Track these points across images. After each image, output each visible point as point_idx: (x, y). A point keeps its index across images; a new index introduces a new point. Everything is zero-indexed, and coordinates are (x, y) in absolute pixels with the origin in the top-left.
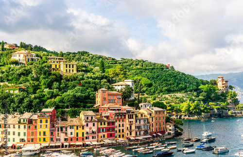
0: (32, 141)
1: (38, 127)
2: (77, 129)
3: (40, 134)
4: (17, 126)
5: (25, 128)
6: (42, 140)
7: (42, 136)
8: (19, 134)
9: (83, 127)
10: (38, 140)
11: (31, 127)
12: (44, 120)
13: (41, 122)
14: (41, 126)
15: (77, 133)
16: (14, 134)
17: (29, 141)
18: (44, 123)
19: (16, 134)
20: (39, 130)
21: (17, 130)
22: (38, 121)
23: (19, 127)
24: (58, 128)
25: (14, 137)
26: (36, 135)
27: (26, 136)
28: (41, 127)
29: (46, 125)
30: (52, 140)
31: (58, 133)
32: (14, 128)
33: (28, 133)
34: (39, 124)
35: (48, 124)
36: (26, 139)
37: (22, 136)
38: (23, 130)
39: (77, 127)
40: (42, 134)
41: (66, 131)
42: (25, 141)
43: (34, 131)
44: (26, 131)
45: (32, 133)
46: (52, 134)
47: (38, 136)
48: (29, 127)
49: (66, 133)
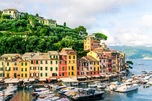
0: (63, 75)
1: (68, 62)
2: (95, 64)
3: (69, 69)
4: (49, 62)
5: (57, 63)
6: (71, 74)
7: (71, 71)
8: (51, 69)
9: (98, 62)
10: (68, 74)
11: (62, 62)
12: (72, 56)
13: (70, 58)
14: (70, 61)
15: (95, 68)
16: (46, 69)
17: (60, 75)
18: (72, 59)
19: (49, 69)
20: (68, 65)
21: (49, 66)
22: (68, 57)
23: (51, 63)
24: (82, 63)
25: (46, 72)
26: (66, 70)
27: (58, 71)
28: (70, 63)
29: (74, 61)
30: (78, 74)
31: (82, 68)
32: (46, 63)
33: (60, 67)
34: (68, 60)
35: (76, 59)
36: (58, 74)
37: (54, 71)
38: (55, 65)
39: (95, 63)
40: (71, 68)
41: (88, 66)
42: (57, 75)
43: (64, 66)
44: (57, 66)
45: (63, 67)
46: (78, 68)
47: (68, 71)
48: (61, 62)
49: (88, 68)
